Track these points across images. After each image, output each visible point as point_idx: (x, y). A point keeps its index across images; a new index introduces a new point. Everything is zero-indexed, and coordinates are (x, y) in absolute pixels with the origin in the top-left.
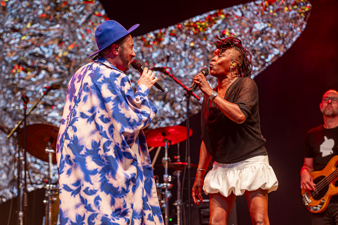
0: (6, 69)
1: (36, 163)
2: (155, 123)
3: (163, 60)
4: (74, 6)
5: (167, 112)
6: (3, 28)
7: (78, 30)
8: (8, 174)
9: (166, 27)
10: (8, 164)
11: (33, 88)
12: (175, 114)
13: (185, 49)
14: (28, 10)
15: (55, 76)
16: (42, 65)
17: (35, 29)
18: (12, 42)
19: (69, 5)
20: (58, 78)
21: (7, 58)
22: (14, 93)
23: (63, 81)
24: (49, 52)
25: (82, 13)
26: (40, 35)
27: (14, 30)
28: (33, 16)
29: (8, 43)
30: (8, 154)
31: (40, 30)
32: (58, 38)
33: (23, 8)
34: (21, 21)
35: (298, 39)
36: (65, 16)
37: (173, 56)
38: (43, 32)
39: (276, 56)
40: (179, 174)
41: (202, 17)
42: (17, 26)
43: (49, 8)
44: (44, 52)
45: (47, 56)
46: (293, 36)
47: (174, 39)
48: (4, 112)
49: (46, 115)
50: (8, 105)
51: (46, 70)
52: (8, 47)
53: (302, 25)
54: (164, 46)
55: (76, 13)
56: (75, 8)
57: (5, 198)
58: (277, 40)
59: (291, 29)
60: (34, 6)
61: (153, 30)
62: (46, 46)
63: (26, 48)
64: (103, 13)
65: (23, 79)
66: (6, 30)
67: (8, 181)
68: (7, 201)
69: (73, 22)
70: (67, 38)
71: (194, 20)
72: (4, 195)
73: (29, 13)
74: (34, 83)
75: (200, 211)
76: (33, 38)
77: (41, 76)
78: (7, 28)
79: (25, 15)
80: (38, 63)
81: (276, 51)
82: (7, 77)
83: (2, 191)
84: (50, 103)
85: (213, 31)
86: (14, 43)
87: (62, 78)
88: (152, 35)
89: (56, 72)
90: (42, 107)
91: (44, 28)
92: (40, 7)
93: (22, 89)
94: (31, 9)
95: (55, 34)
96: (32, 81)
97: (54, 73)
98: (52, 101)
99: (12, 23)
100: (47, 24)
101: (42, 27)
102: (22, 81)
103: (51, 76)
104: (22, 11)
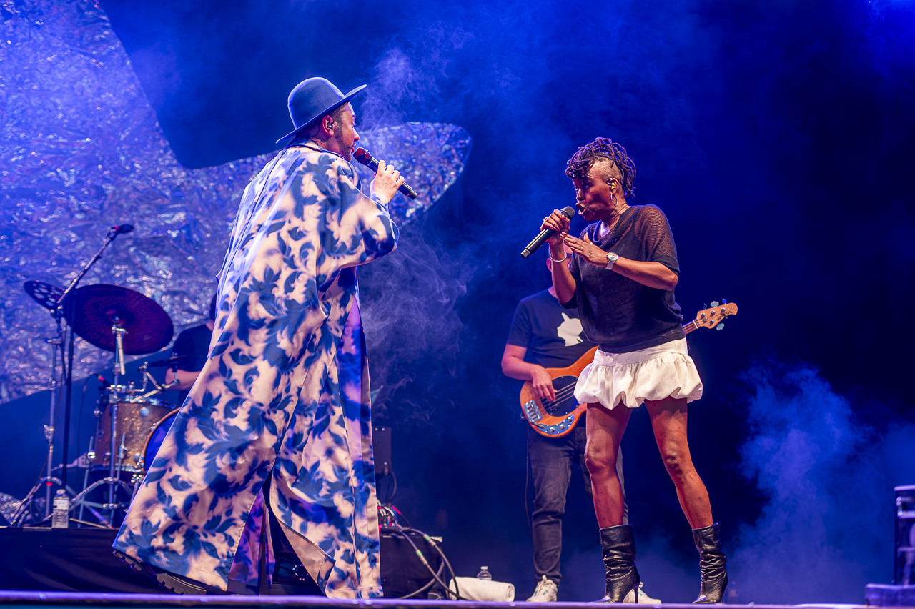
1: (40, 351)
4: (114, 110)
9: (254, 155)
14: (40, 112)
15: (79, 216)
17: (51, 141)
18: (13, 159)
22: (10, 240)
23: (92, 225)
24: (69, 178)
26: (58, 151)
28: (48, 121)
31: (58, 144)
32: (85, 158)
33: (32, 107)
35: (451, 187)
38: (62, 147)
39: (419, 211)
44: (62, 179)
45: (67, 184)
46: (444, 184)
49: (61, 277)
51: (68, 208)
52: (5, 167)
53: (457, 167)
58: (421, 187)
59: (443, 173)
60: (51, 106)
61: (233, 159)
62: (66, 170)
63: (34, 171)
64: (157, 125)
65: (26, 218)
73: (40, 116)
74: (43, 225)
79: (34, 118)
81: (420, 203)
84: (68, 258)
86: (16, 161)
87: (90, 219)
88: (232, 166)
89: (82, 211)
90: (54, 264)
91: (65, 141)
92: (60, 108)
93: (23, 234)
94: (44, 109)
95: (82, 151)
96: (42, 222)
97: (78, 212)
98: (71, 254)
99: (14, 130)
100: (69, 135)
101: (61, 140)
102: (25, 221)
103: (72, 216)
104: (30, 111)
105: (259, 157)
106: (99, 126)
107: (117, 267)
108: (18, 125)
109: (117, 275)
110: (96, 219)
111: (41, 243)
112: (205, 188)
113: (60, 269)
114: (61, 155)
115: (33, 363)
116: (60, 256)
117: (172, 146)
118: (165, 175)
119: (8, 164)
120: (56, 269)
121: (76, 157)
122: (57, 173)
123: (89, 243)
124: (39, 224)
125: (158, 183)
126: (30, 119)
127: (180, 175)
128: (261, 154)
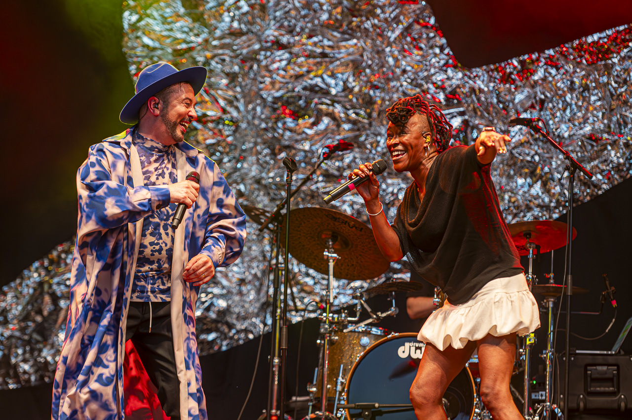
0: (262, 113)
2: (515, 216)
3: (532, 107)
4: (382, 8)
5: (537, 197)
6: (260, 41)
7: (388, 49)
8: (258, 291)
9: (541, 51)
10: (259, 274)
11: (307, 146)
12: (551, 201)
13: (572, 89)
14: (304, 12)
15: (346, 126)
16: (324, 107)
17: (315, 44)
18: (275, 66)
19: (375, 6)
20: (350, 130)
21: (264, 94)
22: (274, 154)
23: (360, 136)
24: (336, 85)
25: (397, 20)
26: (324, 55)
27: (279, 45)
28: (312, 22)
29: (267, 67)
30: (261, 258)
31: (323, 47)
32: (353, 61)
33: (295, 8)
34: (291, 31)
36: (368, 25)
37: (551, 101)
38: (328, 51)
40: (551, 305)
41: (603, 35)
42: (284, 40)
43: (339, 10)
44: (328, 85)
45: (334, 91)
47: (553, 71)
48: (256, 186)
50: (264, 175)
51: (332, 116)
52: (267, 74)
54: (536, 82)
55: (386, 20)
56: (383, 12)
57: (252, 332)
60: (316, 6)
61: (517, 55)
62: (333, 76)
63: (298, 77)
64: (432, 21)
65: (291, 130)
66: (264, 44)
67: (258, 305)
68: (255, 338)
69: (381, 35)
70: (370, 62)
71: (590, 39)
72: (252, 328)
73: (305, 17)
74: (308, 138)
75: (586, 370)
76: (311, 60)
77: (322, 126)
78: (266, 42)
79: (298, 20)
80: (316, 104)
82: (263, 125)
83: (249, 321)
84: (336, 173)
85: (623, 59)
86: (278, 69)
87: (358, 130)
88: (516, 63)
89: (349, 121)
90: (321, 179)
91: (330, 43)
92: (325, 8)
93: (288, 148)
94: (309, 10)
95: (349, 54)
96: (306, 134)
97: (344, 122)
98: (339, 169)
99: (276, 34)
100: (335, 37)
101: (326, 42)
102: (288, 133)
103: (339, 126)
104: (293, 13)
105: (547, 52)
106: (366, 26)
107: (389, 181)
108: (281, 27)
109: (390, 189)
110: (365, 129)
111: (306, 156)
112: (486, 89)
113: (328, 185)
114: (327, 59)
115: (299, 287)
116: (327, 170)
117: (449, 44)
118: (439, 77)
119: (270, 71)
120: (323, 184)
121: (343, 60)
122: (323, 79)
123: (357, 155)
124: (304, 135)
125: (431, 86)
126: (293, 21)
127: (456, 77)
128: (549, 49)
